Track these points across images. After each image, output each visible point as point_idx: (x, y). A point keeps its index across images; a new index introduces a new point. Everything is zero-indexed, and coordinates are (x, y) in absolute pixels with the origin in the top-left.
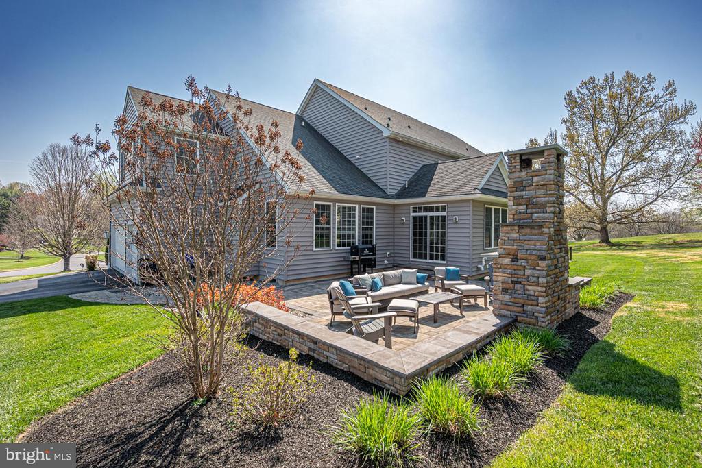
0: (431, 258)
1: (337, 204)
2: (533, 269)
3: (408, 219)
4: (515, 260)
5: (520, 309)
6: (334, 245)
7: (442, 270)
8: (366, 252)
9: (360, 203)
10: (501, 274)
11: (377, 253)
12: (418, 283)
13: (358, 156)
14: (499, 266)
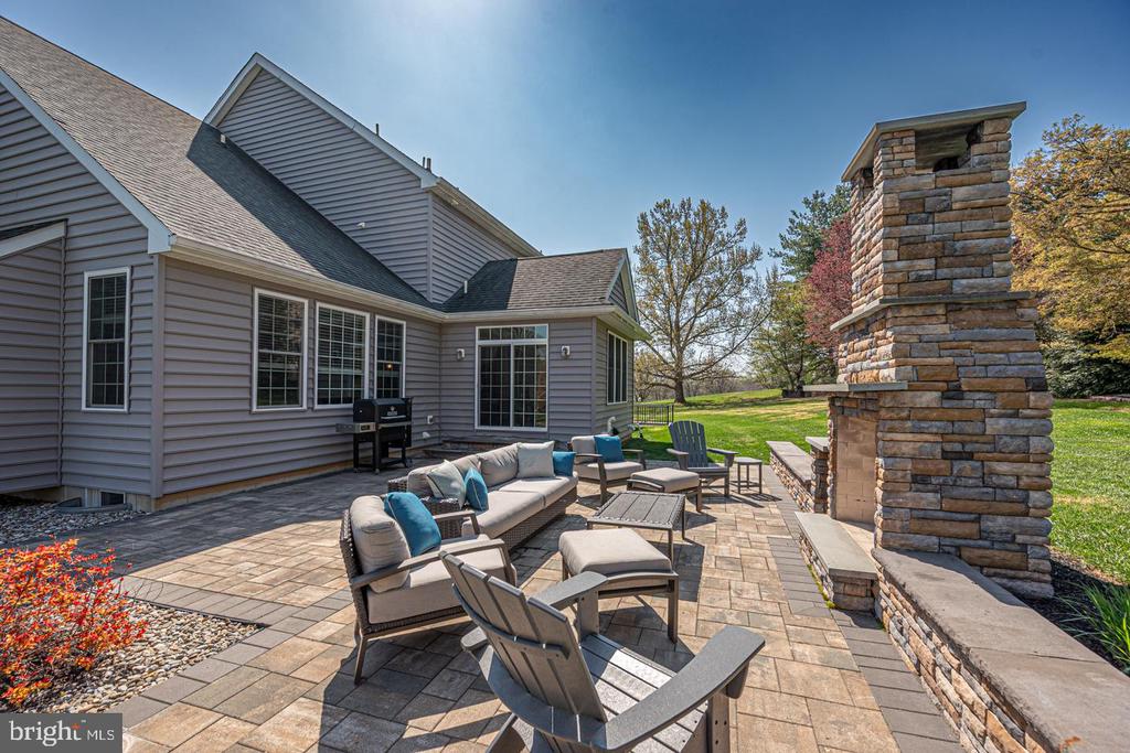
0: (518, 422)
1: (318, 304)
2: (1010, 416)
3: (471, 352)
4: (953, 393)
5: (971, 529)
6: (310, 399)
7: (586, 441)
8: (392, 415)
9: (374, 310)
10: (910, 437)
11: (414, 415)
12: (558, 473)
13: (363, 224)
14: (904, 414)
